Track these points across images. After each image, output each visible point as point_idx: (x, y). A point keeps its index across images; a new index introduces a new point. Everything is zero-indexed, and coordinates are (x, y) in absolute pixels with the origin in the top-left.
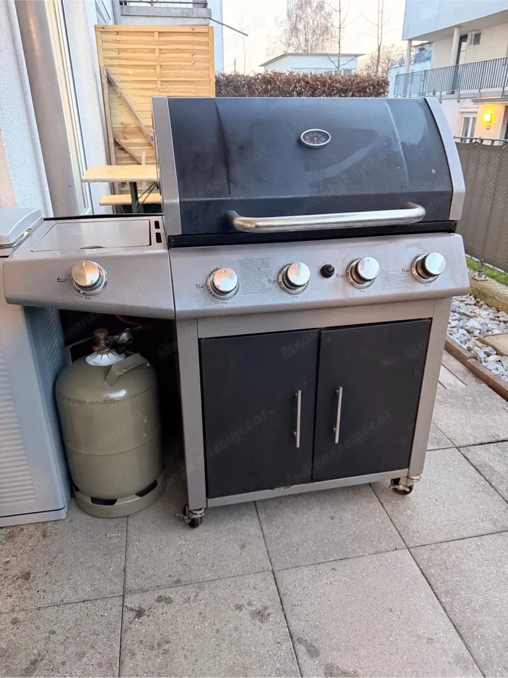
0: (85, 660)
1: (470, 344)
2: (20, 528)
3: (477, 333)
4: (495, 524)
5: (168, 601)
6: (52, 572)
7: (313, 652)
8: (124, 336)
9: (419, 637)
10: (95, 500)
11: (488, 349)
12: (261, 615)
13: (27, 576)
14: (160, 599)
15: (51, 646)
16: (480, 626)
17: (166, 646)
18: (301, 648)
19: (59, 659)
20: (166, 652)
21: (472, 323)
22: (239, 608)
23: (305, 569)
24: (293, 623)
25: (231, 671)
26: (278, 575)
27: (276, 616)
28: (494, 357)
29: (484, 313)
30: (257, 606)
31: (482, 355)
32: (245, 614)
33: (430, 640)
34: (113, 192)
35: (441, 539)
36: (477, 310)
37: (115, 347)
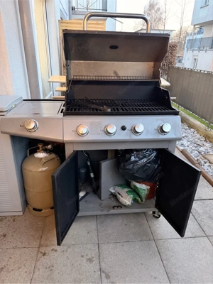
0: (21, 270)
1: (198, 158)
2: (6, 217)
3: (203, 153)
4: (192, 234)
5: (56, 251)
6: (15, 235)
7: (108, 277)
8: (50, 146)
9: (151, 276)
10: (34, 209)
11: (205, 160)
12: (90, 260)
13: (5, 236)
14: (53, 250)
15: (9, 263)
16: (177, 274)
17: (52, 268)
18: (103, 275)
19: (12, 268)
20: (51, 270)
21: (202, 149)
22: (83, 256)
23: (111, 245)
24: (103, 264)
25: (75, 281)
26: (100, 245)
27: (96, 261)
28: (208, 164)
29: (207, 145)
30: (90, 256)
31: (203, 163)
32: (84, 259)
33: (155, 278)
34: (62, 86)
35: (169, 237)
36: (205, 143)
37: (46, 151)
